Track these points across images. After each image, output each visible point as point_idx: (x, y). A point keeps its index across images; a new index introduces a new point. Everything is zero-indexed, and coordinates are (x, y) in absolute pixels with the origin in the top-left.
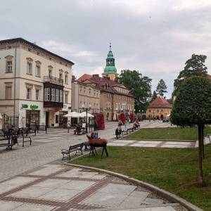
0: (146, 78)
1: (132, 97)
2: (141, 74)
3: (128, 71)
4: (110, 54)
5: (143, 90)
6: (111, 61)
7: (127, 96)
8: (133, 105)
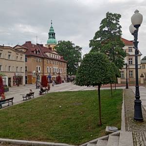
0: (77, 47)
1: (65, 62)
2: (73, 44)
3: (64, 41)
4: (52, 29)
5: (76, 57)
6: (52, 35)
7: (59, 61)
8: (66, 69)
